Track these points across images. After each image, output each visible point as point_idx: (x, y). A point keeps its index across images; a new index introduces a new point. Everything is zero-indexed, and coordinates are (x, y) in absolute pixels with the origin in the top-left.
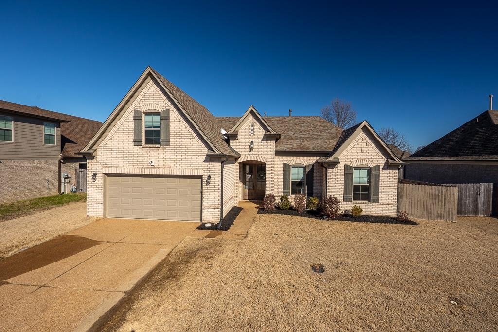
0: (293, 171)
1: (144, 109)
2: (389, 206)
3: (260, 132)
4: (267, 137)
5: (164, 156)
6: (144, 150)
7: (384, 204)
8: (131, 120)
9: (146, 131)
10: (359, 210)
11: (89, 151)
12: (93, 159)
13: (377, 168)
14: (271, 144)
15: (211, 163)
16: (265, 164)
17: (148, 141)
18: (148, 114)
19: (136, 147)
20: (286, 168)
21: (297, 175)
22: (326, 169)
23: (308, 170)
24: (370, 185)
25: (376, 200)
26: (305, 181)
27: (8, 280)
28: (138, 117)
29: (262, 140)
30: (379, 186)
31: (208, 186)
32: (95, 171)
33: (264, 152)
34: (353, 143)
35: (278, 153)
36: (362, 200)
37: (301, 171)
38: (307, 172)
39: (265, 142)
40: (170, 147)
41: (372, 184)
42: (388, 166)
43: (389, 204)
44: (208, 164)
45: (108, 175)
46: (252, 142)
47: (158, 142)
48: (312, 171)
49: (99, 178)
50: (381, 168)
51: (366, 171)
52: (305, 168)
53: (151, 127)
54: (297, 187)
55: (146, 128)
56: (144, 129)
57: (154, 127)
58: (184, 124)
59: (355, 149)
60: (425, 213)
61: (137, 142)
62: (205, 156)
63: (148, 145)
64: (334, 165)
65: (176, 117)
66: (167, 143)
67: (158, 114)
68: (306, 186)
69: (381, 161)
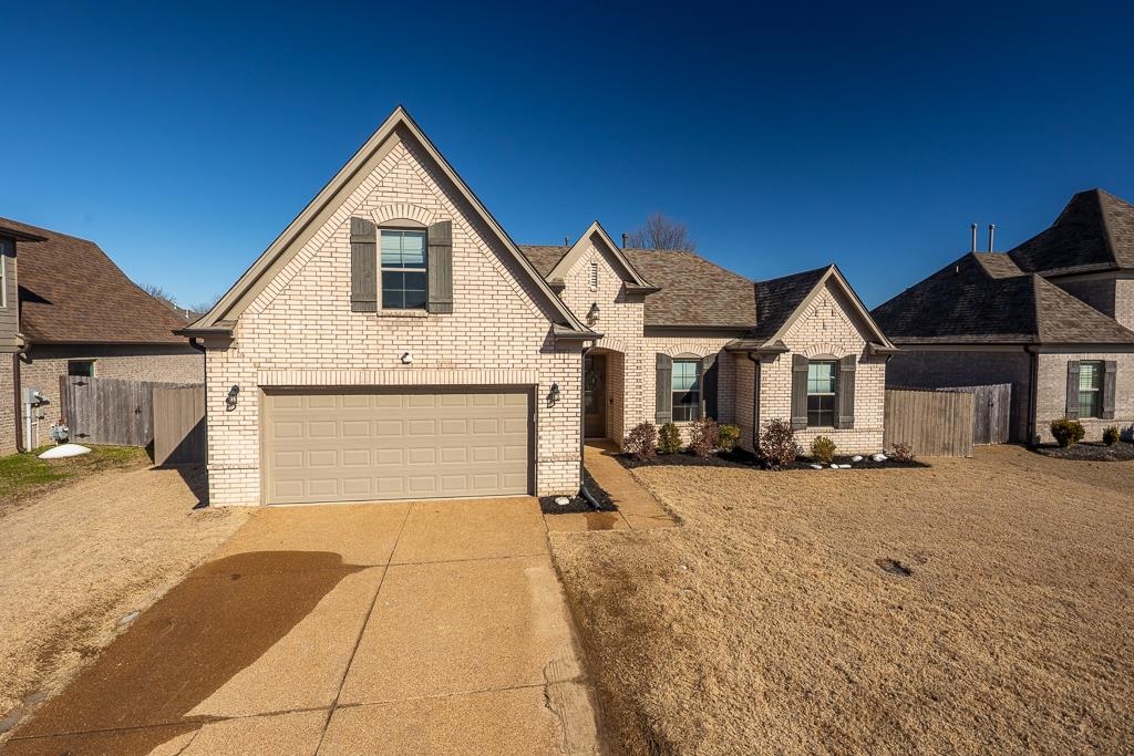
0: (677, 369)
1: (380, 218)
2: (871, 435)
3: (612, 282)
4: (629, 295)
5: (438, 338)
6: (382, 323)
7: (861, 431)
8: (344, 246)
9: (384, 273)
10: (829, 446)
11: (220, 327)
12: (225, 349)
13: (851, 359)
14: (636, 311)
15: (557, 355)
16: (621, 355)
17: (391, 301)
18: (389, 230)
19: (361, 317)
20: (664, 364)
21: (684, 378)
22: (757, 363)
23: (707, 367)
24: (837, 395)
25: (849, 425)
26: (701, 391)
27: (197, 711)
28: (363, 236)
29: (616, 302)
30: (853, 393)
31: (551, 410)
32: (234, 381)
33: (621, 328)
34: (809, 310)
35: (651, 331)
36: (822, 425)
37: (691, 369)
38: (704, 372)
39: (622, 305)
40: (453, 315)
41: (842, 393)
42: (869, 357)
43: (869, 430)
44: (551, 356)
45: (269, 390)
46: (594, 305)
47: (423, 305)
48: (715, 368)
49: (248, 399)
50: (857, 360)
51: (828, 368)
52: (699, 362)
53: (400, 266)
54: (683, 403)
55: (383, 265)
56: (379, 269)
57: (407, 266)
58: (490, 259)
59: (811, 322)
60: (924, 444)
61: (361, 303)
62: (544, 339)
63: (389, 311)
64: (772, 355)
65: (470, 241)
66: (447, 307)
67: (423, 231)
68: (704, 402)
69: (857, 346)
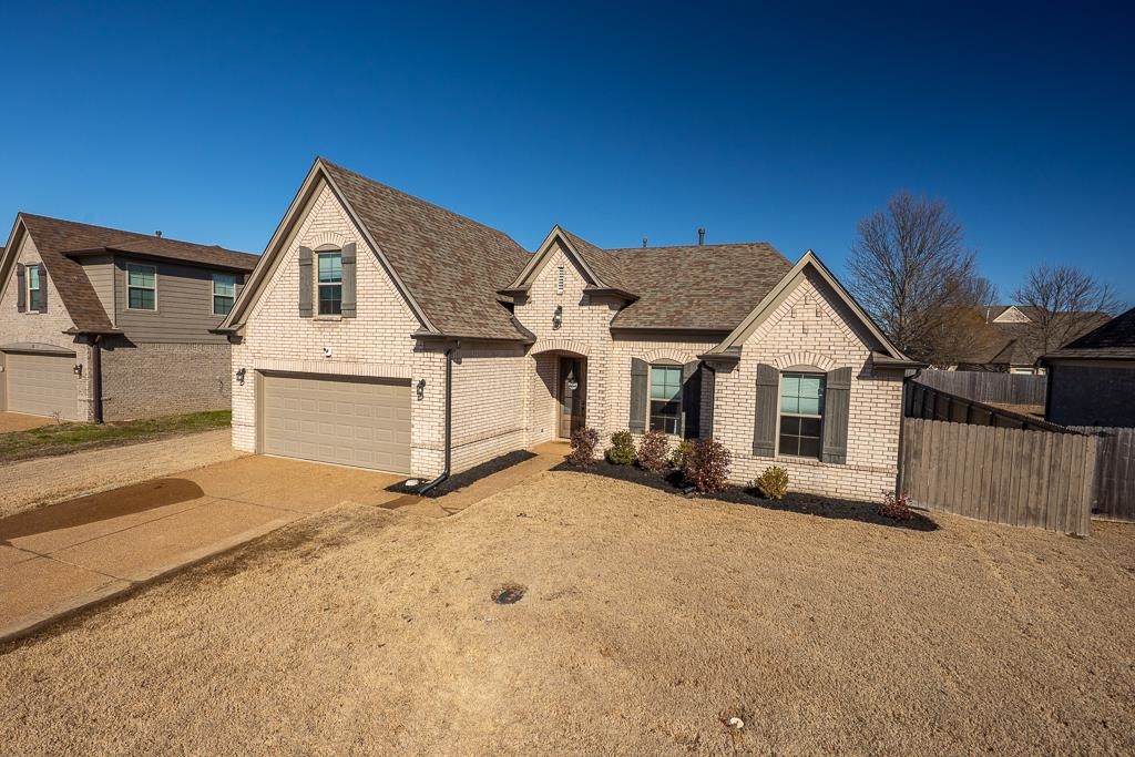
0: (654, 376)
1: (314, 245)
2: (876, 477)
3: (577, 285)
4: (592, 297)
5: (347, 338)
6: (316, 326)
7: (858, 469)
8: (296, 267)
9: (321, 288)
11: (233, 328)
12: (239, 343)
13: (844, 373)
14: (603, 315)
15: (426, 354)
16: (585, 358)
17: (324, 309)
18: (323, 253)
19: (304, 321)
20: (639, 371)
21: (664, 386)
22: (713, 373)
23: (688, 375)
24: (823, 416)
25: (839, 457)
26: (681, 401)
28: (305, 263)
29: (581, 304)
30: (847, 422)
31: (420, 402)
32: (243, 365)
33: (587, 331)
34: (782, 309)
35: (618, 334)
36: (802, 455)
37: (674, 377)
38: (685, 380)
39: (586, 308)
40: (357, 319)
41: (829, 417)
42: (874, 371)
43: (872, 470)
44: (421, 355)
45: (265, 373)
46: (560, 308)
47: (338, 311)
48: (697, 377)
50: (855, 373)
51: (815, 383)
52: (681, 368)
53: (328, 281)
54: (663, 414)
55: (320, 281)
56: (316, 285)
57: (333, 280)
58: (380, 272)
59: (785, 325)
61: (305, 311)
62: (416, 339)
63: (322, 317)
64: (730, 363)
65: (367, 258)
66: (352, 311)
67: (336, 252)
68: (684, 414)
69: (856, 355)
